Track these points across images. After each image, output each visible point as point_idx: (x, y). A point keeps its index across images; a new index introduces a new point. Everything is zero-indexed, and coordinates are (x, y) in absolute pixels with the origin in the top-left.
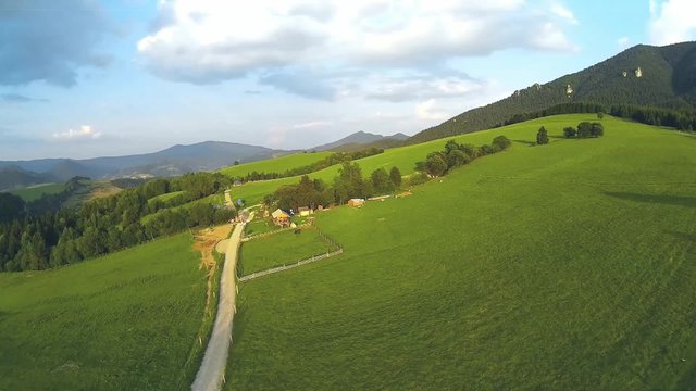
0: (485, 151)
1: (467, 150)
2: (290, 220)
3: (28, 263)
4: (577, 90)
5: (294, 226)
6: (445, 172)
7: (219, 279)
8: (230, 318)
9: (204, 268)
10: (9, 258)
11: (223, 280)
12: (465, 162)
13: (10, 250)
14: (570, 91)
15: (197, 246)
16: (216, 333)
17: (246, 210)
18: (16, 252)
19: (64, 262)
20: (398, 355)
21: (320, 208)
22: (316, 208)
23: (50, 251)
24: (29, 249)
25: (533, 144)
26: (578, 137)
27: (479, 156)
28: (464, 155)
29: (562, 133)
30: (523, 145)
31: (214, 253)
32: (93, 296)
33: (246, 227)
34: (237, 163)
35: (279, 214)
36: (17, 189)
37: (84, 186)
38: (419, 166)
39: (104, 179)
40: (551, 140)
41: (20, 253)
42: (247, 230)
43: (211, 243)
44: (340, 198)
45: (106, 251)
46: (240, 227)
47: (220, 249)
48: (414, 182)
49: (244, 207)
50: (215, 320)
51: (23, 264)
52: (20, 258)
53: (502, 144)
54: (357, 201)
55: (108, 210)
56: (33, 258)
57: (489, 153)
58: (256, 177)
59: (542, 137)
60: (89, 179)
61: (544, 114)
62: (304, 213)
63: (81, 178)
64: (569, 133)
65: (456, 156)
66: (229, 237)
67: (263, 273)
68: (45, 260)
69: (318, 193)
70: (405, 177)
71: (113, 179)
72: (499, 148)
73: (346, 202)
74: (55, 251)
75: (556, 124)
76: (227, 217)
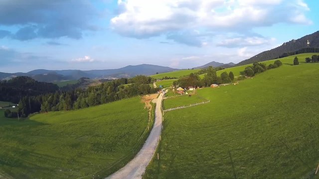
0: (271, 67)
1: (263, 66)
2: (185, 91)
3: (62, 108)
4: (312, 43)
5: (187, 93)
6: (253, 75)
7: (154, 111)
8: (161, 122)
9: (147, 108)
10: (54, 106)
11: (156, 111)
12: (262, 71)
13: (53, 103)
14: (308, 43)
15: (143, 101)
16: (155, 127)
17: (164, 89)
18: (57, 104)
19: (79, 107)
20: (237, 131)
21: (198, 88)
22: (196, 87)
23: (73, 103)
24: (63, 103)
25: (292, 65)
26: (312, 62)
27: (268, 69)
28: (262, 68)
29: (305, 61)
30: (287, 65)
31: (151, 103)
32: (94, 118)
33: (165, 94)
34: (157, 73)
35: (180, 89)
36: (55, 82)
37: (86, 81)
38: (242, 73)
39: (96, 79)
40: (300, 63)
41: (58, 104)
42: (166, 95)
43: (149, 100)
44: (207, 84)
45: (100, 103)
46: (162, 94)
47: (153, 102)
48: (239, 79)
49: (163, 88)
50: (154, 123)
51: (60, 108)
52: (58, 106)
53: (278, 64)
54: (214, 85)
55: (100, 89)
56: (65, 105)
57: (272, 68)
58: (166, 78)
59: (296, 62)
60: (89, 79)
61: (297, 53)
62: (191, 89)
63: (85, 78)
64: (308, 60)
65: (258, 68)
66: (158, 97)
67: (174, 109)
68: (71, 106)
69: (197, 81)
70: (235, 77)
71: (100, 79)
72: (277, 66)
73: (209, 86)
74: (76, 104)
75: (302, 57)
76: (156, 91)
